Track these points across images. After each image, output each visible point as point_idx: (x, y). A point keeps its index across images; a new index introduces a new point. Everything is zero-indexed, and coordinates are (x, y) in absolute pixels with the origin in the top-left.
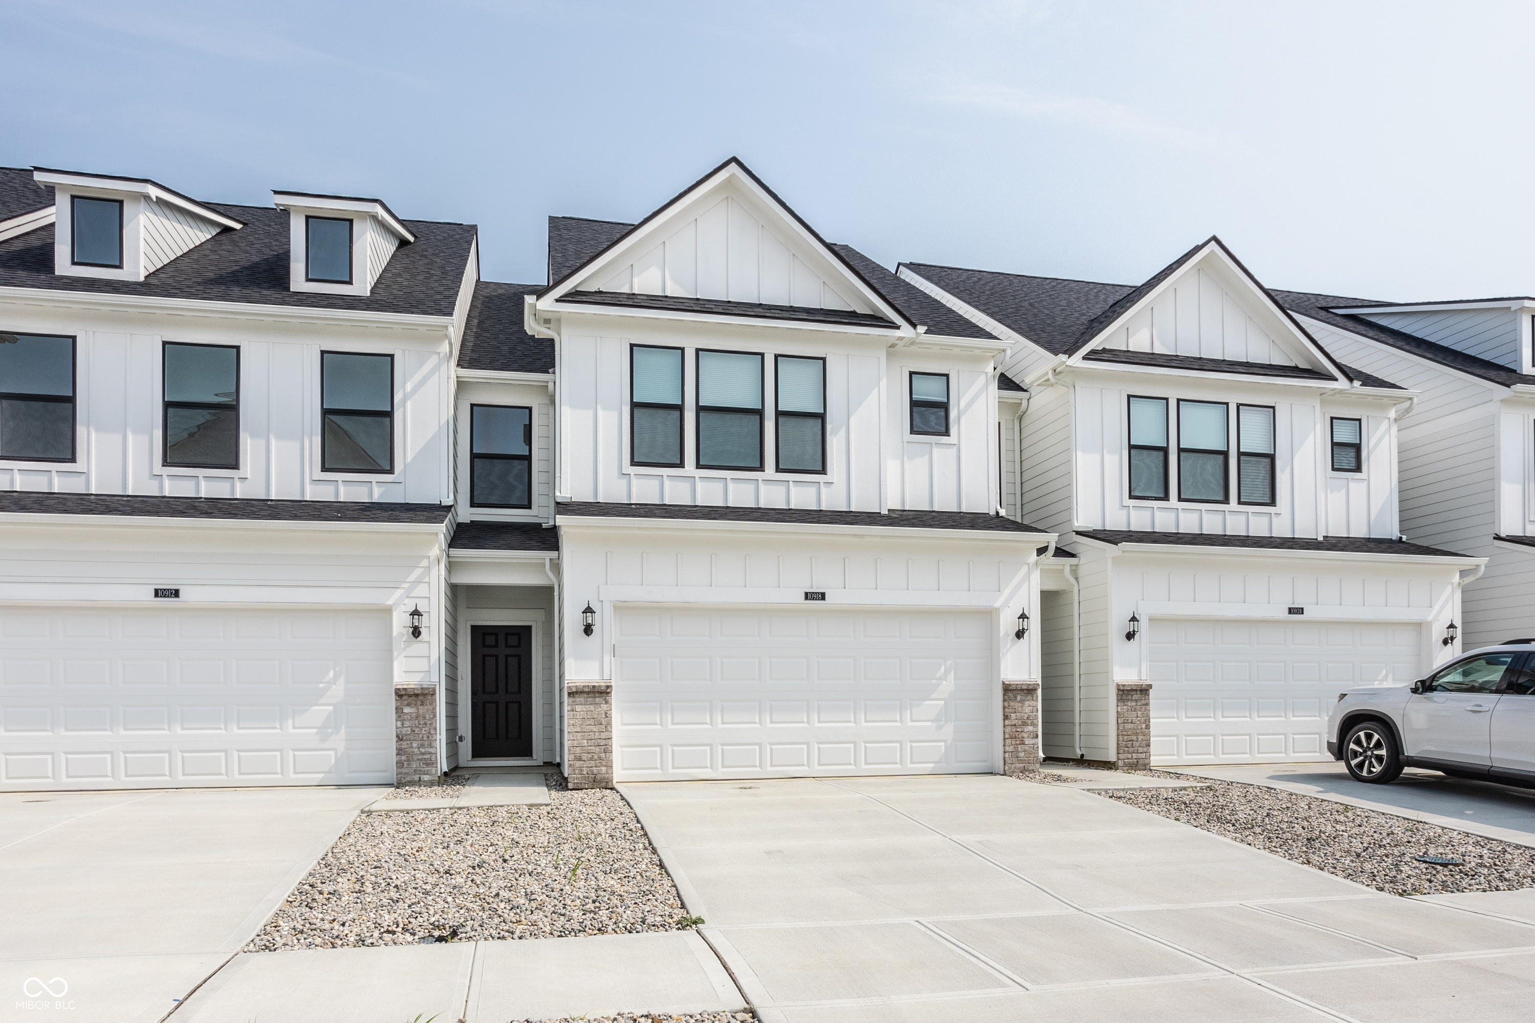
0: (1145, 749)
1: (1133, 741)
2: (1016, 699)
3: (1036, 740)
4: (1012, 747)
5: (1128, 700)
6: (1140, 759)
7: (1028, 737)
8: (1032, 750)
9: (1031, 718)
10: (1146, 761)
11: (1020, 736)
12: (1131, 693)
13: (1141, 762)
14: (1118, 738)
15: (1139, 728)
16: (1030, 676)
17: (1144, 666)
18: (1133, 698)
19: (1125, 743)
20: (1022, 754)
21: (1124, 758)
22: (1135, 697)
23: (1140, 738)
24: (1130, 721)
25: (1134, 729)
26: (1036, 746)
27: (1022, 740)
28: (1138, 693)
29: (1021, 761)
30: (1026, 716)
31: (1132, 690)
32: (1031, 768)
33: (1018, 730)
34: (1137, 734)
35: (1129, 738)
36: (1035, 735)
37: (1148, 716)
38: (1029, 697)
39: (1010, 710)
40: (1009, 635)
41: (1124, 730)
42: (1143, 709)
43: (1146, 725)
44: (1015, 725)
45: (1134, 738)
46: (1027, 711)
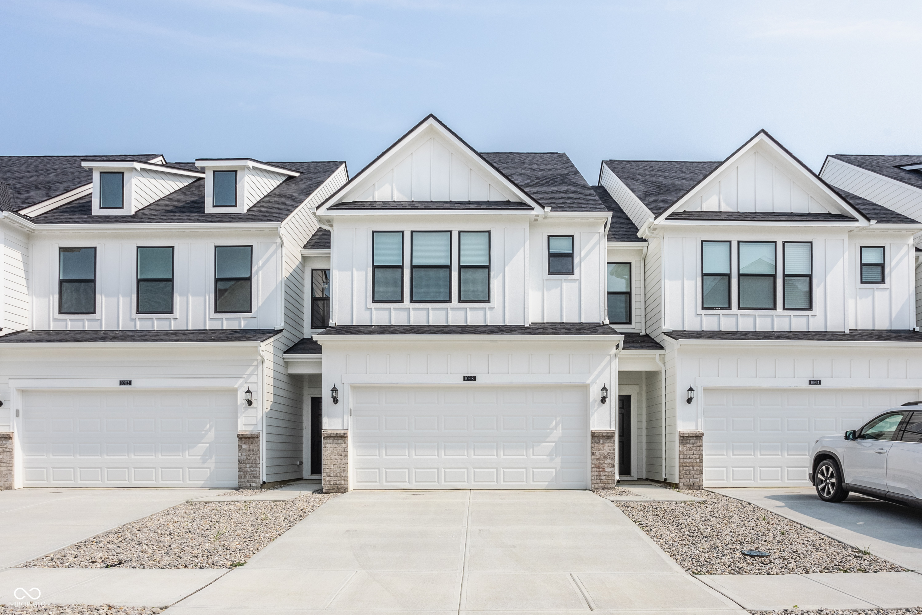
0: (699, 476)
1: (690, 470)
2: (600, 442)
3: (613, 468)
4: (596, 473)
5: (687, 443)
6: (695, 482)
7: (608, 467)
8: (610, 475)
9: (610, 454)
10: (700, 484)
11: (602, 466)
12: (689, 438)
13: (696, 484)
14: (680, 468)
15: (695, 461)
16: (610, 427)
17: (699, 421)
18: (691, 442)
19: (684, 471)
20: (603, 478)
21: (684, 481)
22: (692, 441)
23: (695, 468)
24: (688, 457)
25: (691, 462)
26: (613, 473)
27: (603, 469)
28: (694, 438)
29: (603, 482)
30: (606, 453)
31: (689, 437)
32: (609, 486)
33: (601, 462)
34: (693, 466)
35: (688, 468)
36: (612, 465)
37: (701, 454)
38: (609, 441)
39: (595, 449)
40: (596, 401)
41: (684, 463)
42: (698, 449)
43: (700, 460)
44: (599, 459)
45: (691, 468)
46: (607, 450)
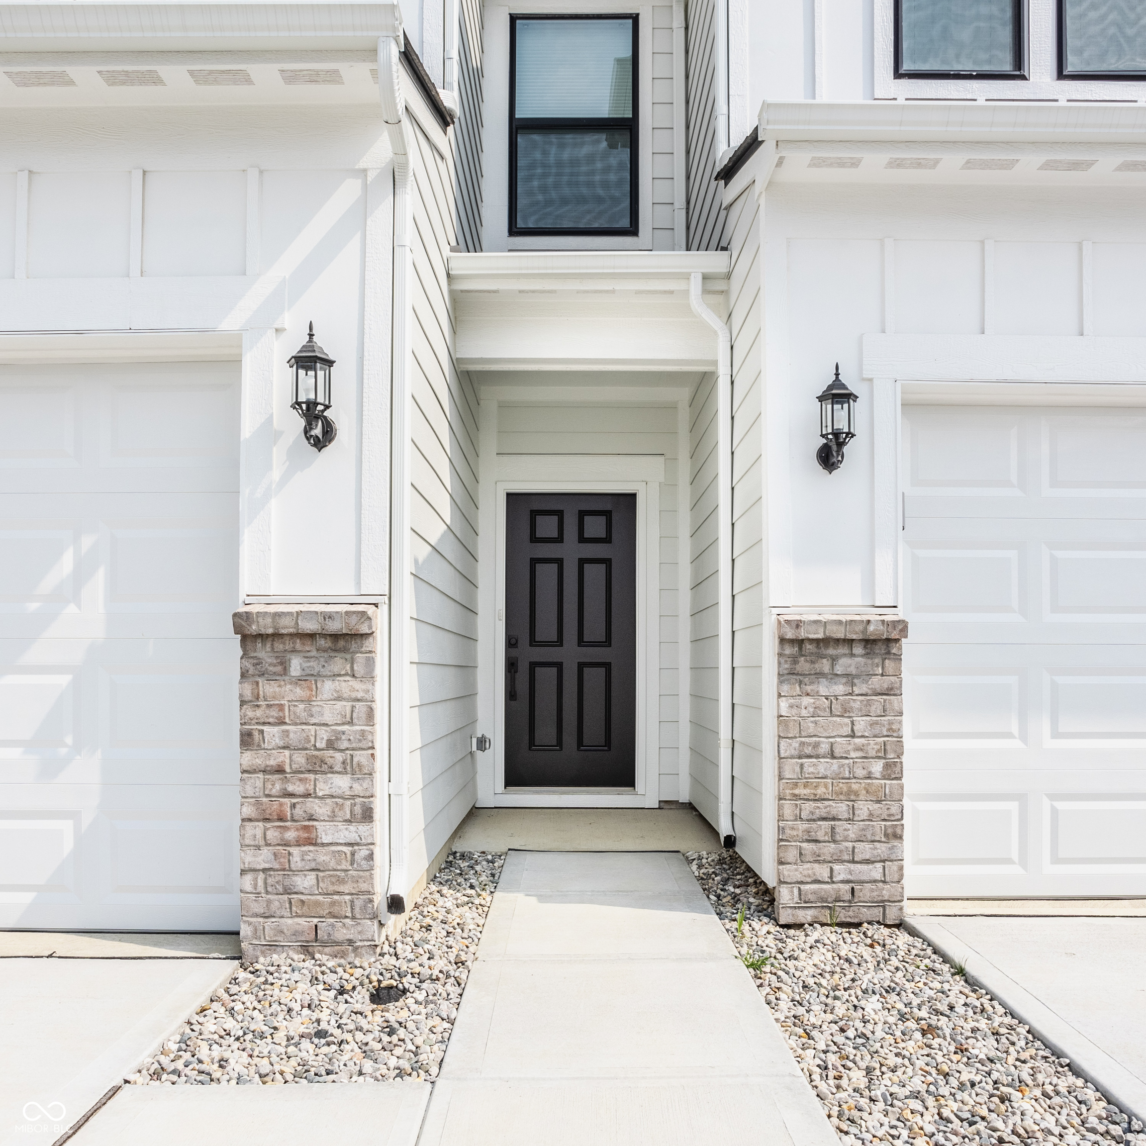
0: (882, 849)
1: (834, 819)
2: (285, 671)
3: (363, 828)
4: (266, 852)
5: (820, 675)
6: (862, 882)
7: (333, 818)
8: (345, 865)
9: (344, 745)
10: (887, 892)
11: (298, 811)
12: (831, 651)
13: (866, 892)
14: (780, 808)
15: (860, 773)
16: (358, 583)
17: (883, 562)
18: (839, 670)
19: (804, 826)
20: (304, 882)
21: (799, 878)
22: (845, 664)
23: (864, 808)
24: (824, 748)
25: (838, 777)
26: (363, 852)
27: (306, 828)
28: (858, 650)
29: (305, 908)
30: (324, 735)
31: (826, 641)
32: (341, 934)
33: (291, 788)
34: (851, 796)
35: (821, 809)
36: (358, 809)
37: (895, 733)
38: (338, 664)
39: (259, 713)
40: (278, 434)
41: (803, 779)
42: (876, 708)
43: (887, 766)
44: (280, 770)
45: (841, 809)
46: (328, 718)
